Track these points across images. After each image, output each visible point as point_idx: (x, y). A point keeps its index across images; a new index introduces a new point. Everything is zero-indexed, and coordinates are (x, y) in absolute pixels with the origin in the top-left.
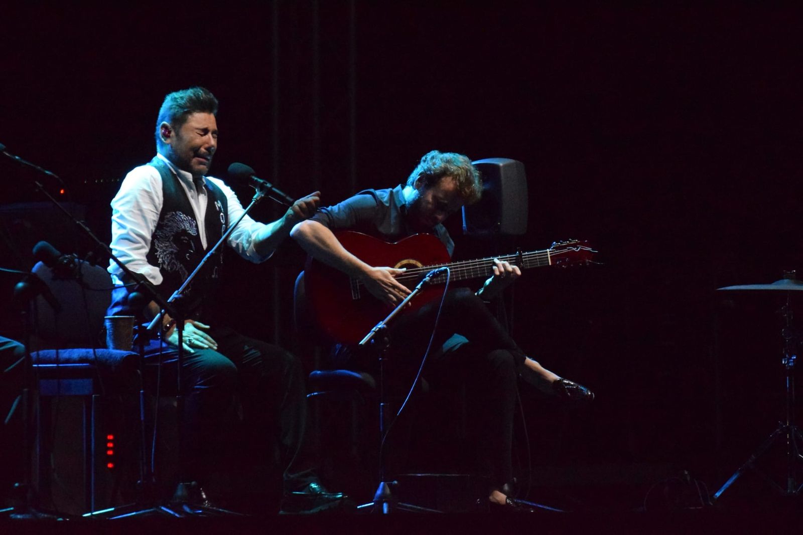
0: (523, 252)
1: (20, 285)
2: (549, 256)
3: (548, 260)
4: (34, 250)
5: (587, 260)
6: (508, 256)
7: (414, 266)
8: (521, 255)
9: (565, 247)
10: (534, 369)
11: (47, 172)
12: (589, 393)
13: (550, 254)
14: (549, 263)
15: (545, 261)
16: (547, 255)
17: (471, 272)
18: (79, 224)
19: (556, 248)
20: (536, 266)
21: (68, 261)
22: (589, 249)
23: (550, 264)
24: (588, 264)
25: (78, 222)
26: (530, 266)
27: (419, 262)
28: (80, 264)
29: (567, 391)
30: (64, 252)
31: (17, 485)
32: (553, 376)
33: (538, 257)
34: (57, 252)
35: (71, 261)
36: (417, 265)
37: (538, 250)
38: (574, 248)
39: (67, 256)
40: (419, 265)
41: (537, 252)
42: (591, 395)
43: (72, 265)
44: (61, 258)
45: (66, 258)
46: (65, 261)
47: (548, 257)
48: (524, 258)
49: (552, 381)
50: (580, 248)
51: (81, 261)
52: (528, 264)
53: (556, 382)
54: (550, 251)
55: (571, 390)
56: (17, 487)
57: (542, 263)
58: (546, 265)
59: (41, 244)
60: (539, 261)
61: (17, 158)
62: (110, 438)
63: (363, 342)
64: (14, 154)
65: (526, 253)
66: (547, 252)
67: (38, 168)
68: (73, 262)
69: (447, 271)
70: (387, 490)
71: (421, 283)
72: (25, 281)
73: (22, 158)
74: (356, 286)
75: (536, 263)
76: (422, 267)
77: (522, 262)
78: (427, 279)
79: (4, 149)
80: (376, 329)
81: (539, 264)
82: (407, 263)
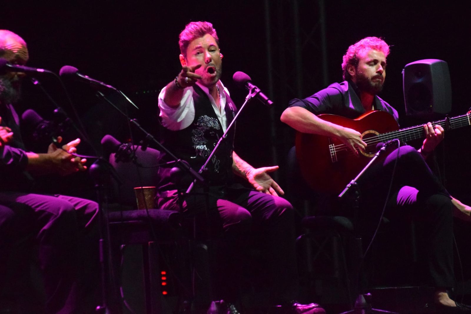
0: (451, 117)
1: (93, 166)
2: (469, 118)
3: (468, 122)
4: (103, 141)
6: (439, 121)
7: (374, 135)
8: (448, 120)
11: (108, 86)
13: (469, 117)
14: (469, 124)
15: (466, 122)
16: (467, 118)
18: (132, 122)
20: (460, 127)
21: (126, 148)
25: (131, 120)
26: (455, 127)
27: (377, 131)
28: (135, 150)
30: (123, 142)
33: (461, 120)
34: (118, 143)
35: (129, 148)
36: (376, 133)
37: (460, 115)
39: (125, 145)
40: (377, 133)
41: (460, 116)
43: (129, 151)
44: (121, 146)
45: (125, 146)
46: (125, 148)
47: (468, 119)
48: (451, 122)
51: (135, 146)
54: (469, 115)
57: (464, 124)
58: (467, 125)
59: (107, 137)
60: (462, 123)
61: (86, 77)
62: (164, 273)
63: (341, 195)
64: (84, 75)
65: (452, 118)
66: (467, 116)
67: (102, 83)
68: (130, 149)
69: (397, 141)
70: (363, 300)
71: (380, 151)
72: (96, 164)
73: (90, 77)
74: (334, 153)
75: (460, 125)
76: (379, 135)
77: (450, 124)
78: (383, 148)
79: (77, 72)
80: (349, 185)
81: (462, 125)
82: (369, 133)
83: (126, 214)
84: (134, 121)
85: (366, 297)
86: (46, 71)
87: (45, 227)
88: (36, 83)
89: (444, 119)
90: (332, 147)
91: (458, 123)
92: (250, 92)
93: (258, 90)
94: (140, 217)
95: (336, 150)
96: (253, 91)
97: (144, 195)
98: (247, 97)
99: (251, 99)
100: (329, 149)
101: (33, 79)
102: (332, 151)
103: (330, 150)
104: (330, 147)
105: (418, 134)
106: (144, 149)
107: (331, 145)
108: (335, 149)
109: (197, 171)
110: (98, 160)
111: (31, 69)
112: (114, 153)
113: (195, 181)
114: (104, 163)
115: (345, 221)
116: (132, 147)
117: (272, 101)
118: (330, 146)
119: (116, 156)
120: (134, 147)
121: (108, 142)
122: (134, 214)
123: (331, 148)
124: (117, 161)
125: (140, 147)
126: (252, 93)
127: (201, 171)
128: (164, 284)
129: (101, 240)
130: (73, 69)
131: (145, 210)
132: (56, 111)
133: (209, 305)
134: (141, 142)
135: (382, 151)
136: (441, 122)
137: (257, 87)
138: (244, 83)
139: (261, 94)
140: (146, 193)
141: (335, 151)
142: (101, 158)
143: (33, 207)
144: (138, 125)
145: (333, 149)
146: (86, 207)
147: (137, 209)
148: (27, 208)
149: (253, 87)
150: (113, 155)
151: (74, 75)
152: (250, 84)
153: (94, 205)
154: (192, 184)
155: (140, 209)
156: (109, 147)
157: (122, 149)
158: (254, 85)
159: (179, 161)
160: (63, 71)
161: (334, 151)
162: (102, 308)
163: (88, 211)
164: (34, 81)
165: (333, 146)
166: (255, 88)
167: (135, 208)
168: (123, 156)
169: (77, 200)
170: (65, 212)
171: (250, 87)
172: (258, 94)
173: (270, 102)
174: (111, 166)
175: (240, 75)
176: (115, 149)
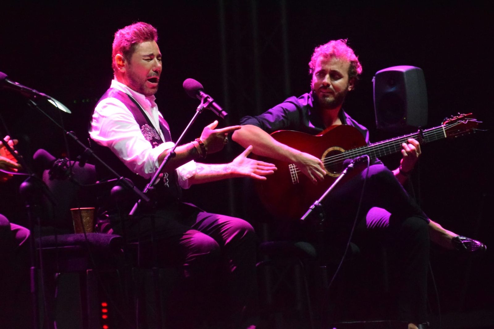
0: (424, 130)
1: (24, 184)
2: (444, 130)
3: (444, 134)
4: (35, 156)
5: (474, 129)
6: (412, 134)
7: (339, 152)
8: (421, 132)
9: (455, 121)
10: (436, 229)
11: (41, 94)
12: (482, 246)
13: (445, 129)
14: (444, 136)
15: (441, 134)
16: (442, 129)
17: (383, 151)
19: (449, 123)
20: (434, 139)
21: (61, 164)
22: (475, 120)
23: (446, 137)
24: (475, 132)
25: (68, 133)
26: (430, 140)
27: (342, 148)
28: (72, 167)
29: (464, 245)
30: (58, 156)
32: (451, 234)
33: (435, 133)
34: (53, 158)
35: (64, 164)
36: (341, 150)
37: (434, 127)
38: (463, 121)
39: (60, 160)
42: (484, 247)
43: (65, 167)
44: (56, 162)
45: (60, 162)
46: (60, 164)
47: (443, 132)
48: (425, 134)
49: (451, 238)
50: (468, 120)
51: (72, 162)
52: (428, 139)
53: (454, 239)
54: (444, 127)
55: (466, 244)
57: (439, 136)
58: (442, 138)
59: (40, 151)
60: (437, 136)
61: (17, 83)
62: (104, 305)
63: (303, 218)
64: (14, 81)
65: (426, 130)
66: (442, 127)
67: (34, 91)
68: (66, 165)
69: (366, 157)
71: (347, 169)
72: (28, 181)
73: (21, 84)
74: (295, 173)
75: (435, 137)
76: (345, 152)
77: (423, 137)
78: (351, 165)
79: (6, 78)
80: (312, 207)
81: (437, 138)
82: (333, 150)
83: (61, 238)
84: (70, 134)
89: (417, 131)
90: (292, 167)
91: (432, 136)
92: (202, 101)
93: (210, 100)
94: (76, 242)
95: (297, 170)
96: (206, 100)
97: (81, 218)
98: (199, 107)
99: (203, 110)
100: (288, 169)
102: (292, 171)
103: (290, 170)
104: (290, 167)
105: (388, 150)
106: (82, 165)
107: (291, 165)
108: (295, 169)
109: (142, 190)
110: (29, 177)
112: (47, 169)
113: (139, 201)
114: (37, 181)
115: (308, 247)
116: (68, 163)
117: (226, 112)
118: (289, 165)
119: (50, 173)
120: (70, 163)
121: (41, 157)
122: (71, 238)
123: (291, 169)
124: (51, 179)
125: (77, 163)
126: (204, 103)
127: (145, 190)
128: (104, 317)
129: (33, 268)
130: (2, 74)
131: (83, 234)
134: (79, 157)
135: (350, 168)
136: (413, 135)
137: (209, 96)
138: (196, 91)
139: (214, 104)
140: (84, 214)
141: (296, 172)
142: (33, 175)
144: (76, 138)
145: (293, 170)
147: (73, 233)
149: (206, 96)
150: (47, 172)
151: (3, 81)
152: (202, 93)
154: (136, 204)
155: (78, 232)
156: (43, 162)
157: (57, 165)
158: (206, 93)
159: (122, 179)
161: (294, 171)
165: (293, 165)
166: (208, 97)
167: (72, 232)
168: (57, 173)
171: (202, 96)
172: (211, 104)
173: (225, 113)
174: (45, 184)
175: (190, 82)
176: (49, 165)
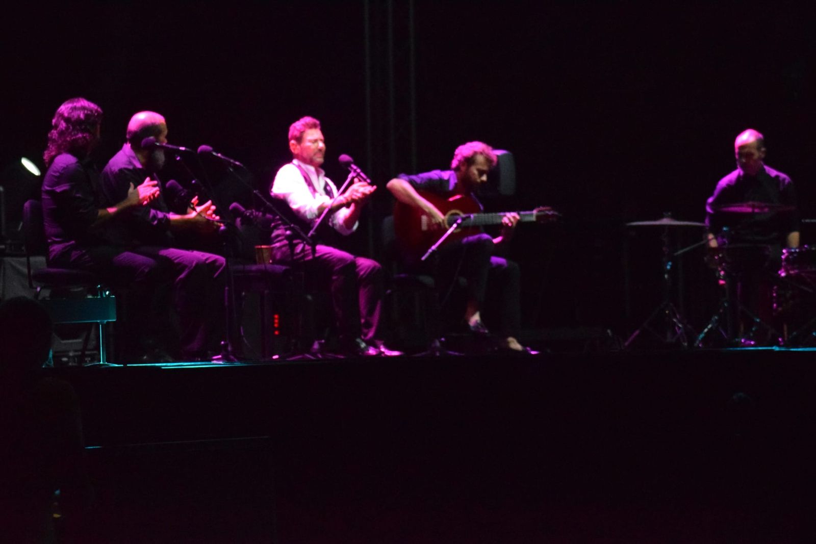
4: (230, 208)
11: (236, 163)
18: (255, 193)
25: (255, 191)
27: (461, 212)
28: (257, 216)
30: (247, 209)
31: (222, 343)
34: (243, 209)
35: (251, 214)
36: (459, 213)
43: (252, 216)
44: (245, 212)
45: (248, 212)
46: (248, 214)
51: (257, 213)
56: (223, 344)
59: (234, 204)
61: (219, 155)
62: (276, 316)
63: (423, 258)
64: (218, 153)
67: (232, 161)
70: (438, 344)
73: (222, 154)
76: (463, 215)
79: (212, 151)
80: (430, 251)
82: (455, 212)
83: (248, 267)
84: (257, 193)
85: (441, 342)
86: (188, 149)
87: (182, 276)
88: (178, 158)
93: (359, 170)
94: (258, 271)
97: (262, 253)
98: (350, 176)
101: (176, 155)
106: (264, 215)
109: (307, 233)
110: (227, 223)
111: (175, 147)
112: (239, 217)
114: (231, 226)
115: (428, 280)
116: (254, 214)
119: (241, 220)
121: (235, 209)
122: (254, 268)
124: (242, 224)
125: (261, 214)
126: (354, 173)
127: (309, 235)
128: (276, 325)
130: (209, 148)
131: (264, 265)
132: (193, 182)
133: (312, 344)
134: (262, 209)
137: (358, 168)
138: (348, 164)
139: (361, 174)
140: (264, 251)
143: (173, 259)
144: (260, 196)
146: (215, 261)
148: (168, 260)
150: (239, 220)
151: (209, 153)
152: (353, 166)
153: (222, 259)
155: (259, 264)
156: (236, 212)
157: (246, 215)
158: (355, 166)
160: (201, 150)
162: (226, 343)
163: (217, 264)
164: (177, 157)
167: (255, 263)
168: (246, 220)
169: (207, 255)
170: (197, 264)
171: (352, 168)
172: (358, 174)
174: (236, 227)
175: (344, 157)
176: (241, 214)
